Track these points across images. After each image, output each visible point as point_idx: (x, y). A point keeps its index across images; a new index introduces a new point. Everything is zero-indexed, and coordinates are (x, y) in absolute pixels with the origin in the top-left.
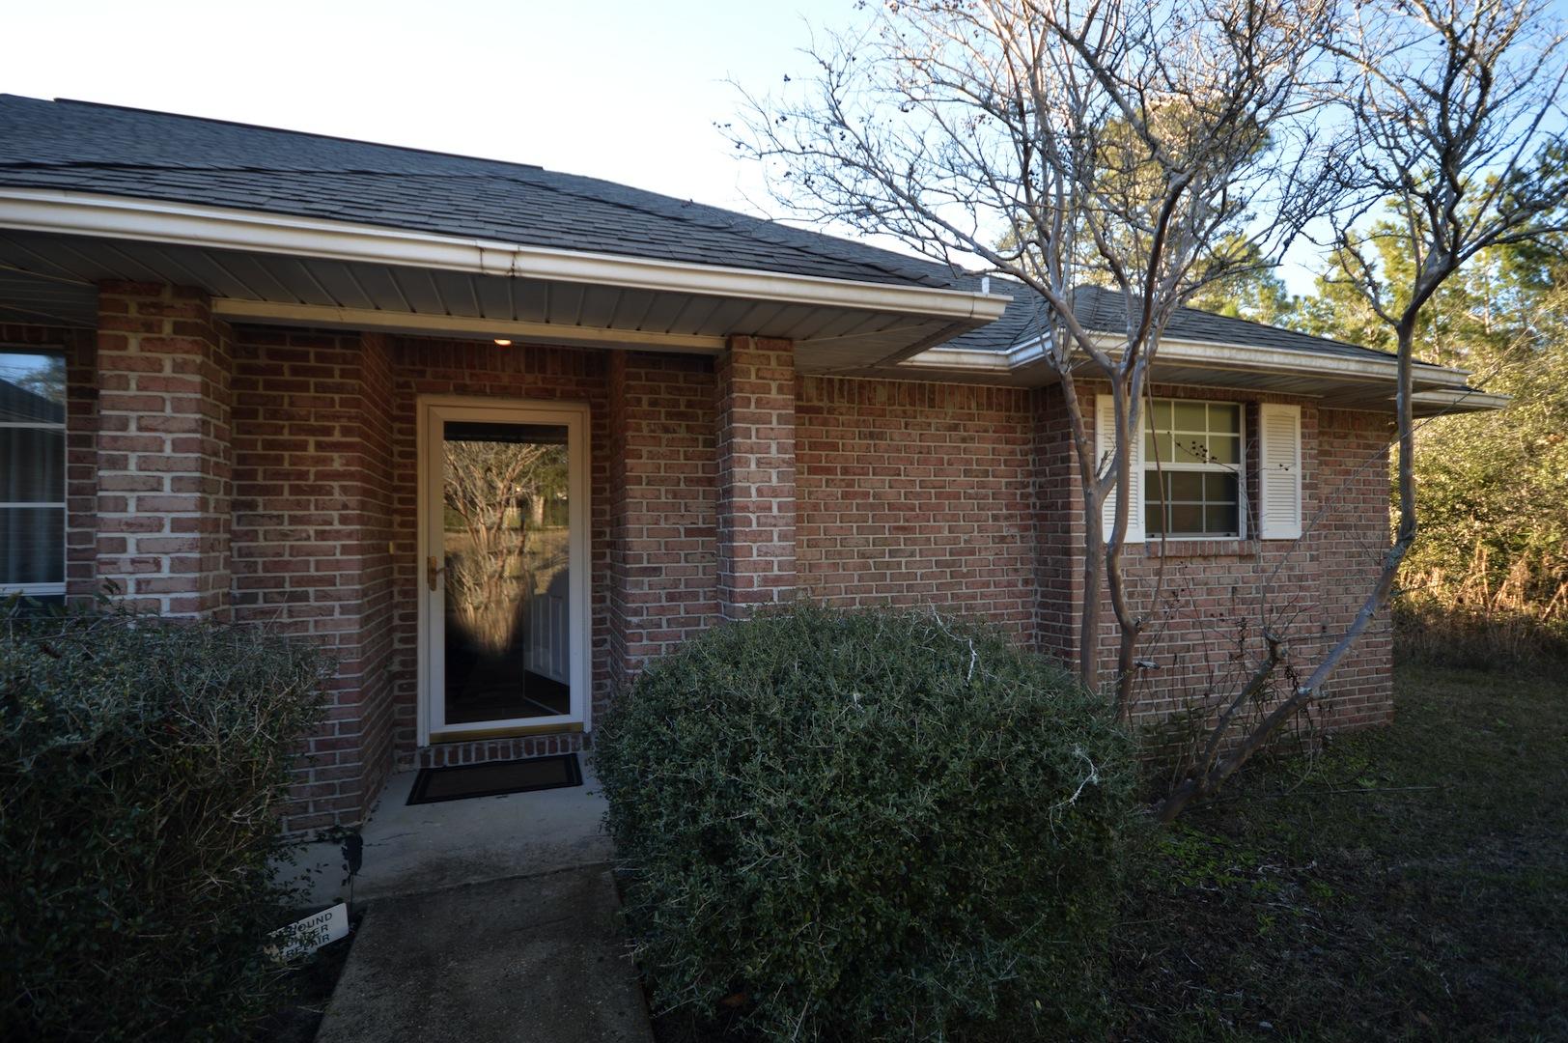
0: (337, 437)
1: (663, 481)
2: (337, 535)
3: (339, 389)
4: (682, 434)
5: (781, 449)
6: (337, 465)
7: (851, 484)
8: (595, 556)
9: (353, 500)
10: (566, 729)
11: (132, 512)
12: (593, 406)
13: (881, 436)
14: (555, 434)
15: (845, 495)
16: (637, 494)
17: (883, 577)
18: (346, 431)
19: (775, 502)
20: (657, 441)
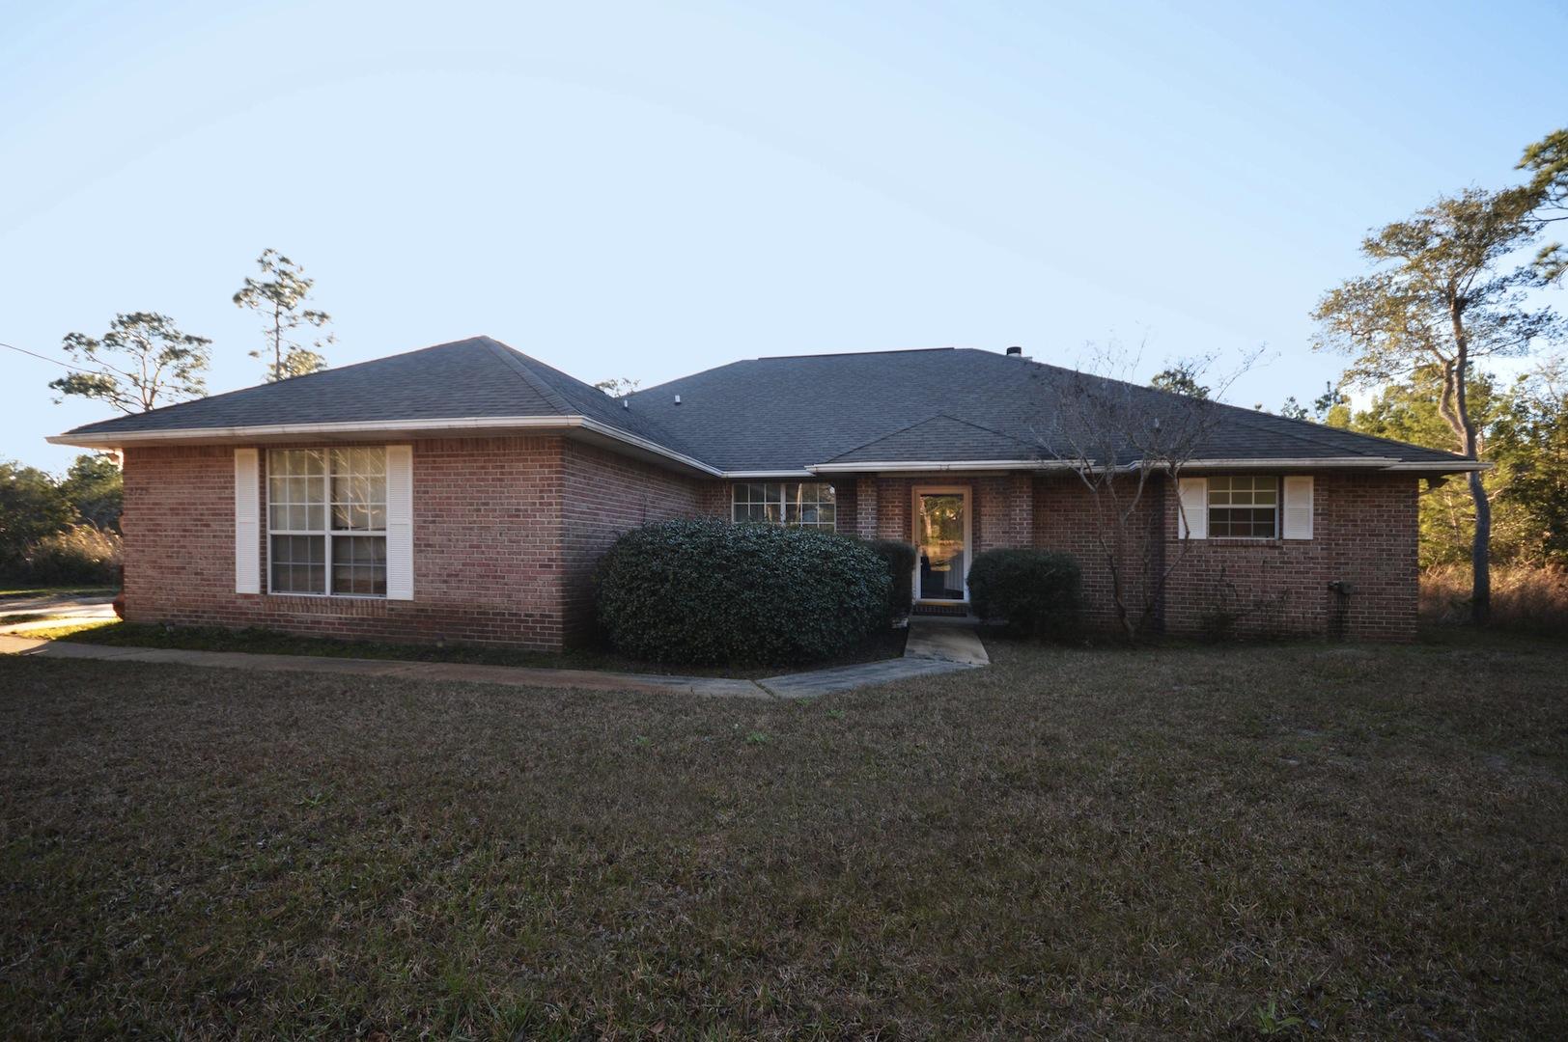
0: (896, 504)
1: (994, 515)
2: (897, 532)
3: (897, 490)
4: (1001, 499)
5: (1027, 506)
6: (897, 512)
7: (1067, 515)
8: (973, 542)
9: (901, 521)
10: (962, 605)
11: (863, 525)
12: (973, 487)
13: (1081, 497)
14: (960, 497)
15: (1065, 520)
16: (985, 520)
17: (1082, 550)
18: (899, 502)
19: (1025, 522)
20: (992, 502)
